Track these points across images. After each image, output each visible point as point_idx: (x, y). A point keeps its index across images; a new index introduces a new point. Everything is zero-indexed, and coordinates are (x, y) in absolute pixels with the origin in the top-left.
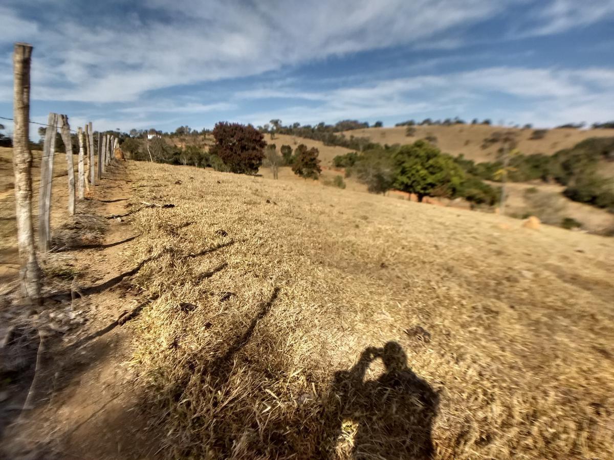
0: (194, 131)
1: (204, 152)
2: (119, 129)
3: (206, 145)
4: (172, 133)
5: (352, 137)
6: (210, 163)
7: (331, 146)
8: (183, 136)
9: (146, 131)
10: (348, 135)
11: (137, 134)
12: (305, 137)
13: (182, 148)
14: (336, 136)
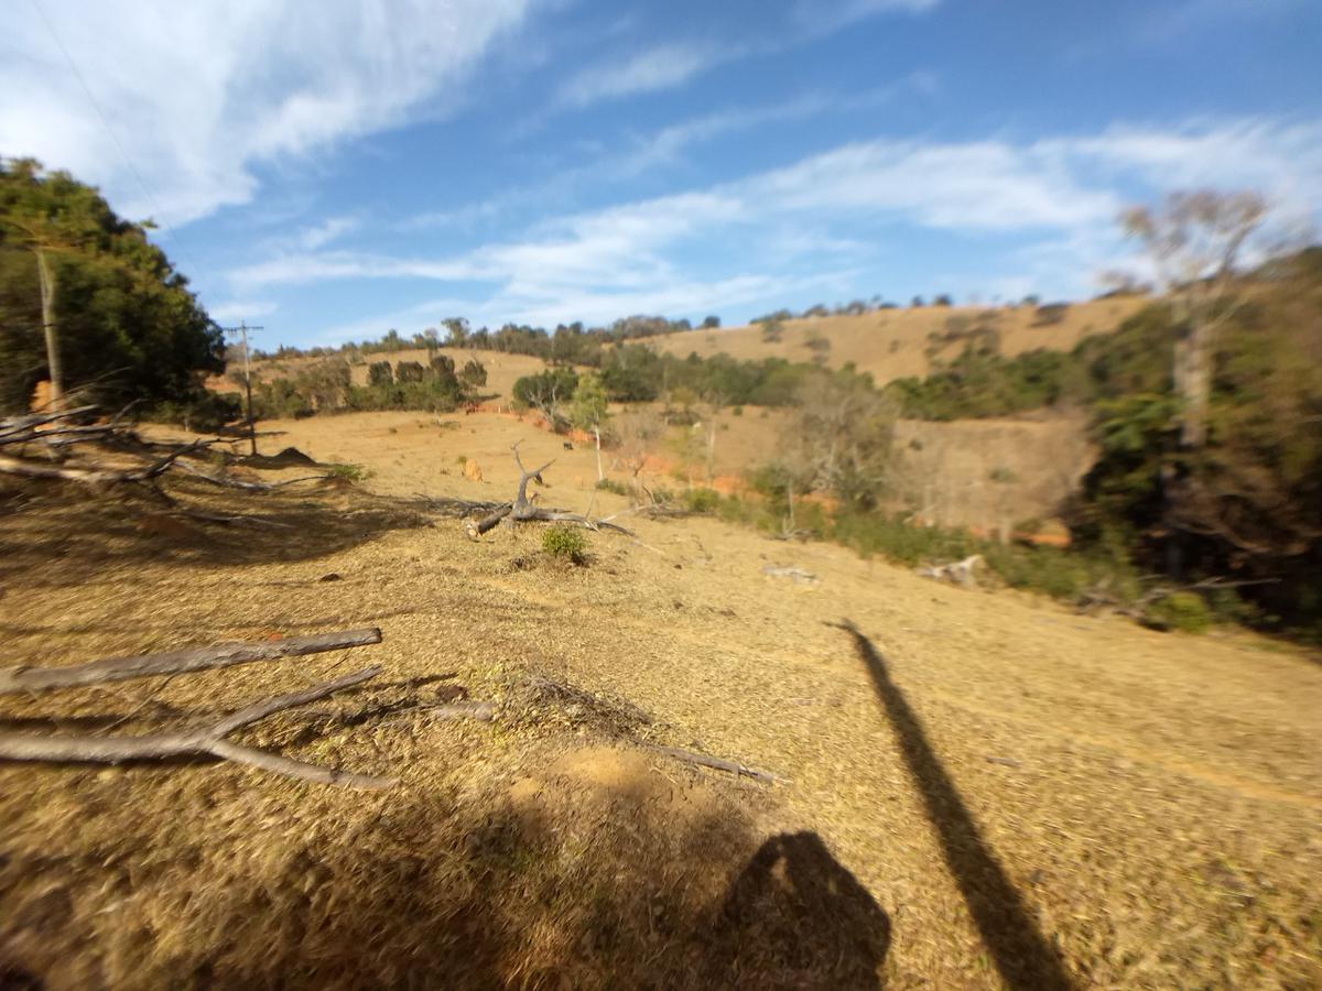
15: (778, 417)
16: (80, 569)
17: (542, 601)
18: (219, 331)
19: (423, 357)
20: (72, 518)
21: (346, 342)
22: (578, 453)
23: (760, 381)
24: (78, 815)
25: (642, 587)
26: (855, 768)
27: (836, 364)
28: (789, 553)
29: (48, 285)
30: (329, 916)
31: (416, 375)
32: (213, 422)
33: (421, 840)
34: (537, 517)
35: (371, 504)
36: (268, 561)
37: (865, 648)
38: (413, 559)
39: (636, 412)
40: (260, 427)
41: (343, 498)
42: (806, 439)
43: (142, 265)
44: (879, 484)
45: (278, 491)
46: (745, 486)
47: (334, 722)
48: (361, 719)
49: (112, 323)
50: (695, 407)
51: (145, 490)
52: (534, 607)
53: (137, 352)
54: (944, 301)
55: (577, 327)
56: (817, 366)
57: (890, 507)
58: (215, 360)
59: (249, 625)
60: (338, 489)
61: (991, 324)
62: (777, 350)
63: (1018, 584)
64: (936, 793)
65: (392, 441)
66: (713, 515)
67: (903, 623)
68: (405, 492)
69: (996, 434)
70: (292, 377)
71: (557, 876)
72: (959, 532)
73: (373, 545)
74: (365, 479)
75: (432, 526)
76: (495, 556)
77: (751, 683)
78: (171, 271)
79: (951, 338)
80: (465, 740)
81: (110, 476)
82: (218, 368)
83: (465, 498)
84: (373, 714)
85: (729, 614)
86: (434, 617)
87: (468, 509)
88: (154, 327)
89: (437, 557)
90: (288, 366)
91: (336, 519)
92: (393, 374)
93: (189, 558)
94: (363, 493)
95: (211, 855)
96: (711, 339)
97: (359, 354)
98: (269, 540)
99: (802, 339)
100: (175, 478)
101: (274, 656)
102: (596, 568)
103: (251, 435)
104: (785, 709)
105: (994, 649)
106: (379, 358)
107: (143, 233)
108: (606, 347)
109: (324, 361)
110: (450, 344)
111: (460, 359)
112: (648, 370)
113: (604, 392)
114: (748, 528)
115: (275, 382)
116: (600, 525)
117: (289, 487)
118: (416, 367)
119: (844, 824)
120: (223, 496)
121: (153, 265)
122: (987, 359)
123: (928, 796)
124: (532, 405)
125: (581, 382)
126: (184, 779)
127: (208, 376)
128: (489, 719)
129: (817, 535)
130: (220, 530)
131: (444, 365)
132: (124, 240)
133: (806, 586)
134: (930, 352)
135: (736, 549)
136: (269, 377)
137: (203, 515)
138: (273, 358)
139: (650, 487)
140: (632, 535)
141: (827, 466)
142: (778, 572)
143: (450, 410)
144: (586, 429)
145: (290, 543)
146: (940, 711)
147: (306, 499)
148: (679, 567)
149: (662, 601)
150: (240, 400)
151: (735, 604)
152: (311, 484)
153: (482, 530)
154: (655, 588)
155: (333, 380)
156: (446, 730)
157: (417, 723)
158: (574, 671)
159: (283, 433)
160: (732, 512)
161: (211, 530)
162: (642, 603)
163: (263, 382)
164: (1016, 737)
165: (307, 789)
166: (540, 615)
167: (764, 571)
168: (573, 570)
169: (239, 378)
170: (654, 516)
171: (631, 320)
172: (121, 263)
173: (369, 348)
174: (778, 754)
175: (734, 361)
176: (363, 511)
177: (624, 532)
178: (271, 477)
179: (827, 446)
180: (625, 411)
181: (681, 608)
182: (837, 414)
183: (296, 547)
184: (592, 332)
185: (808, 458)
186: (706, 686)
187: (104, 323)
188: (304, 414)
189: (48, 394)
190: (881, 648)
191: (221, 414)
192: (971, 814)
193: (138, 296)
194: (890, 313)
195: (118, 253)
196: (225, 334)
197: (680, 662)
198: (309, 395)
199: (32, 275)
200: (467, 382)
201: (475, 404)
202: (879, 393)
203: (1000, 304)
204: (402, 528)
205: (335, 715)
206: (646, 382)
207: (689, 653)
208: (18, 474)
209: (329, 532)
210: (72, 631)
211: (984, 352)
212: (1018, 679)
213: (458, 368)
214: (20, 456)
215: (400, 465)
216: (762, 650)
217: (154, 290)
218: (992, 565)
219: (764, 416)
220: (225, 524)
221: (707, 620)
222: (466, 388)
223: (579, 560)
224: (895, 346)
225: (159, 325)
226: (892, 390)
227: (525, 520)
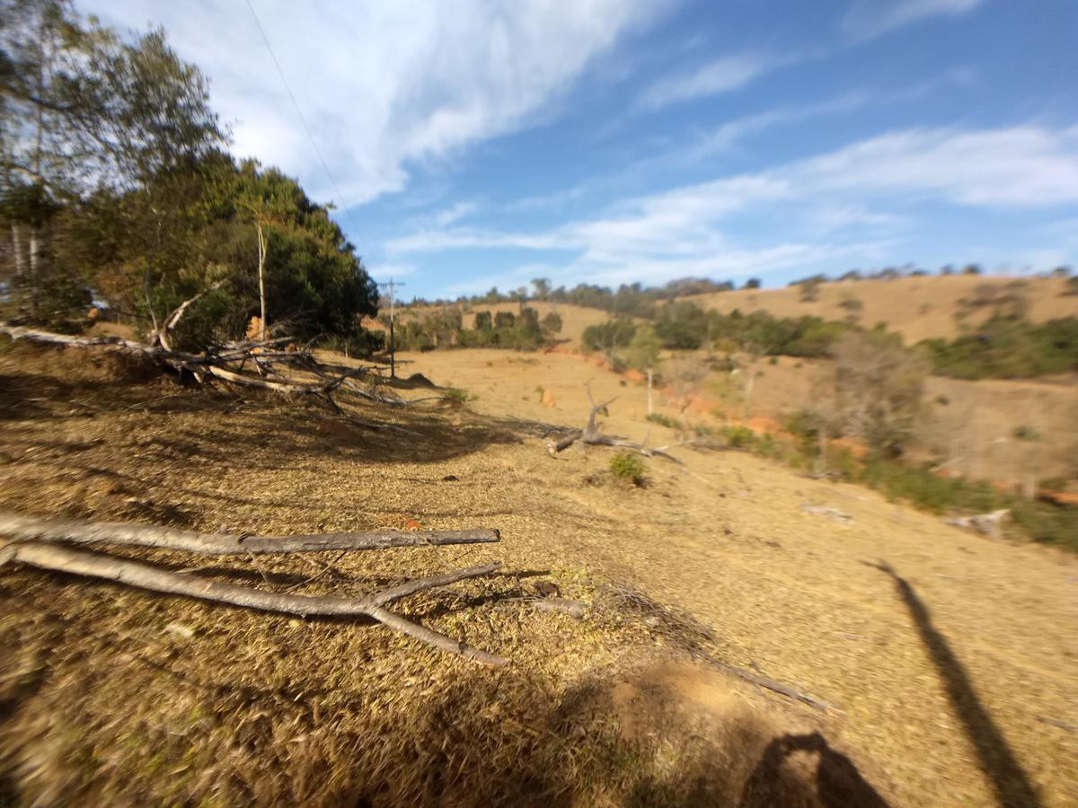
15: (813, 368)
16: (277, 456)
17: (610, 514)
18: (375, 285)
19: (515, 309)
20: (273, 418)
21: (460, 296)
22: (631, 389)
23: (796, 336)
24: (275, 653)
25: (694, 512)
26: (903, 707)
27: (868, 322)
28: (822, 491)
29: (263, 248)
30: (462, 774)
31: (508, 322)
32: (364, 351)
33: (530, 717)
34: (603, 442)
35: (477, 421)
36: (404, 461)
37: (905, 591)
38: (509, 469)
39: (683, 358)
40: (398, 356)
41: (457, 415)
42: (838, 389)
43: (324, 236)
44: (907, 434)
45: (410, 406)
46: (779, 427)
47: (460, 601)
48: (479, 602)
49: (302, 277)
50: (736, 355)
51: (322, 401)
52: (602, 519)
53: (318, 298)
54: (973, 270)
55: (636, 287)
56: (851, 325)
57: (915, 456)
58: (371, 306)
59: (393, 511)
60: (452, 407)
61: (1019, 292)
62: (813, 309)
63: (1044, 539)
64: (987, 744)
65: (488, 371)
66: (748, 451)
67: (937, 569)
68: (500, 413)
69: (1022, 394)
70: (421, 321)
71: (652, 776)
72: (983, 486)
73: (479, 454)
74: (469, 401)
75: (522, 443)
76: (570, 472)
77: (799, 613)
78: (344, 240)
79: (980, 304)
80: (560, 632)
81: (299, 389)
82: (373, 313)
83: (543, 421)
84: (488, 599)
85: (774, 545)
86: (527, 519)
87: (548, 431)
88: (331, 281)
89: (527, 469)
90: (418, 312)
91: (451, 431)
92: (493, 320)
93: (351, 454)
94: (470, 412)
95: (370, 702)
96: (752, 298)
97: (469, 305)
98: (405, 445)
99: (837, 300)
100: (342, 392)
101: (422, 543)
102: (653, 490)
103: (392, 362)
104: (832, 641)
105: (1029, 604)
106: (483, 308)
107: (326, 212)
108: (660, 303)
109: (444, 309)
110: (536, 298)
111: (543, 310)
112: (695, 323)
113: (659, 341)
114: (780, 464)
115: (409, 324)
116: (655, 453)
117: (418, 404)
118: (510, 316)
119: (896, 761)
120: (374, 408)
121: (332, 236)
122: (1015, 324)
123: (978, 745)
124: (596, 349)
125: (639, 331)
126: (349, 634)
127: (363, 317)
128: (580, 617)
129: (847, 477)
130: (372, 434)
131: (530, 315)
132: (313, 218)
133: (841, 525)
134: (959, 316)
135: (773, 485)
136: (405, 321)
137: (360, 422)
138: (408, 306)
139: (694, 422)
140: (680, 463)
141: (859, 414)
142: (815, 510)
143: (532, 350)
144: (641, 370)
145: (420, 447)
146: (984, 662)
147: (431, 414)
148: (722, 496)
149: (711, 525)
150: (384, 336)
151: (779, 536)
152: (434, 402)
153: (560, 449)
154: (706, 514)
155: (449, 324)
156: (545, 620)
157: (522, 611)
158: (641, 580)
159: (412, 362)
160: (766, 449)
161: (366, 434)
162: (694, 526)
163: (401, 324)
164: (1067, 699)
165: (440, 655)
166: (609, 527)
167: (801, 507)
168: (634, 490)
169: (385, 320)
170: (696, 447)
171: (683, 281)
172: (310, 234)
173: (476, 301)
174: (829, 684)
175: (771, 318)
176: (471, 427)
177: (673, 460)
178: (406, 395)
179: (858, 396)
180: (673, 357)
181: (730, 535)
182: (871, 367)
183: (424, 451)
184: (649, 291)
185: (840, 406)
186: (758, 610)
187: (296, 277)
188: (427, 348)
189: (258, 325)
190: (920, 592)
191: (370, 346)
192: (1026, 773)
193: (320, 259)
194: (922, 280)
195: (309, 227)
196: (379, 288)
197: (732, 584)
198: (432, 336)
199: (252, 241)
200: (548, 329)
201: (551, 346)
202: (910, 351)
203: (1030, 273)
204: (500, 442)
205: (461, 595)
206: (692, 333)
207: (741, 577)
208: (238, 383)
209: (446, 441)
210: (272, 504)
211: (1012, 318)
212: (1057, 637)
213: (541, 318)
214: (239, 371)
215: (493, 390)
216: (809, 583)
217: (332, 254)
218: (1016, 519)
219: (798, 366)
220: (375, 429)
221: (755, 548)
222: (546, 333)
223: (639, 482)
224: (925, 309)
225: (334, 279)
226: (923, 349)
227: (594, 444)
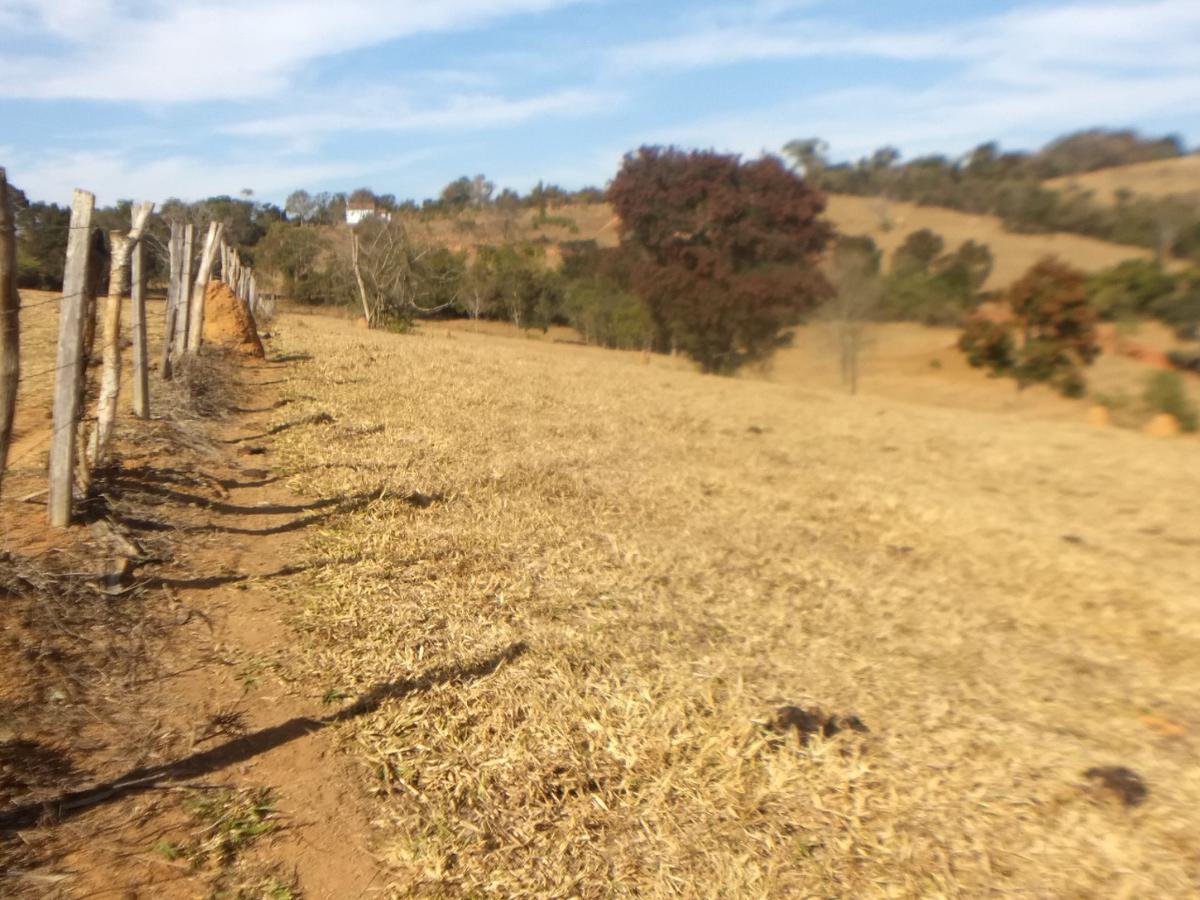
0: (506, 192)
1: (544, 272)
2: (249, 192)
3: (545, 241)
4: (428, 204)
5: (1123, 195)
6: (563, 309)
7: (1032, 232)
8: (467, 210)
9: (342, 197)
10: (1101, 188)
11: (311, 207)
12: (925, 202)
13: (464, 256)
14: (1052, 196)
